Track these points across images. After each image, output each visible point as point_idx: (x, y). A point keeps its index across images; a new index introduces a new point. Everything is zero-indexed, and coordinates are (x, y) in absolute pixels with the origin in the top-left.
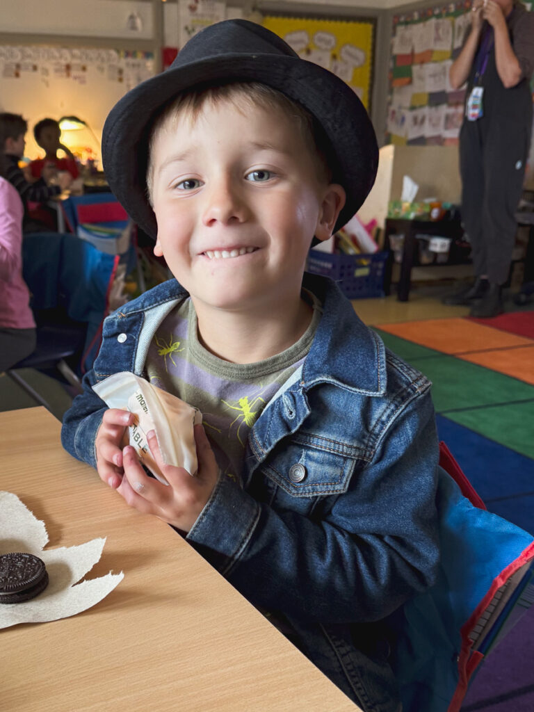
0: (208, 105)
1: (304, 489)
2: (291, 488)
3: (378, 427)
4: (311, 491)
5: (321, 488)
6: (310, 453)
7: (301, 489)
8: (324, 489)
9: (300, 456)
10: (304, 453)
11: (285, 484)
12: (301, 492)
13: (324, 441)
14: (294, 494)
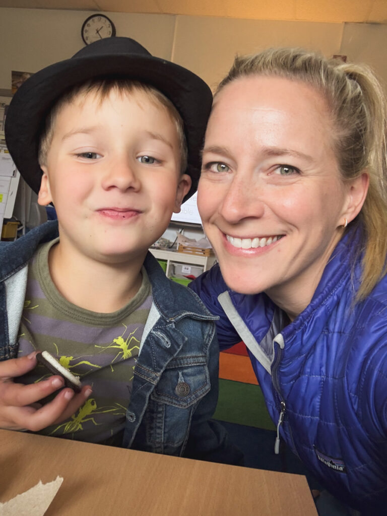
0: (114, 93)
1: (191, 399)
2: (181, 403)
3: (208, 339)
4: (195, 397)
5: (200, 393)
6: (185, 371)
7: (189, 399)
8: (201, 393)
9: (178, 377)
10: (180, 373)
11: (176, 402)
12: (189, 402)
13: (191, 359)
14: (185, 406)
